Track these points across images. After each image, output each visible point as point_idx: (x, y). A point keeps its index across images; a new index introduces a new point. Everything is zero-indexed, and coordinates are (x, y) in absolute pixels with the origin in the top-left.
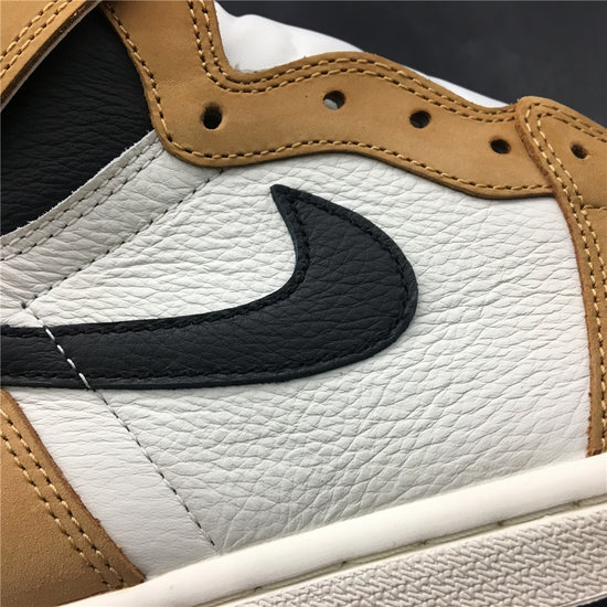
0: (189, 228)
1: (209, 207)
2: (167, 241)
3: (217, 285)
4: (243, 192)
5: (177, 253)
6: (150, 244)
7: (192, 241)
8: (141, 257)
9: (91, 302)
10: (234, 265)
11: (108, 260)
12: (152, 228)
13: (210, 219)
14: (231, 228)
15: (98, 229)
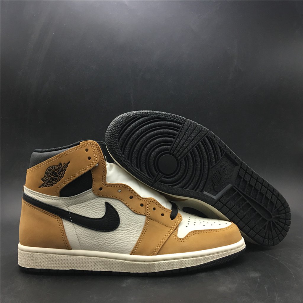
0: (92, 204)
1: (96, 202)
2: (89, 204)
3: (93, 214)
4: (102, 201)
5: (89, 207)
6: (86, 204)
7: (92, 206)
8: (84, 206)
9: (76, 210)
10: (96, 212)
11: (80, 204)
12: (87, 202)
13: (96, 204)
14: (98, 206)
15: (80, 200)
